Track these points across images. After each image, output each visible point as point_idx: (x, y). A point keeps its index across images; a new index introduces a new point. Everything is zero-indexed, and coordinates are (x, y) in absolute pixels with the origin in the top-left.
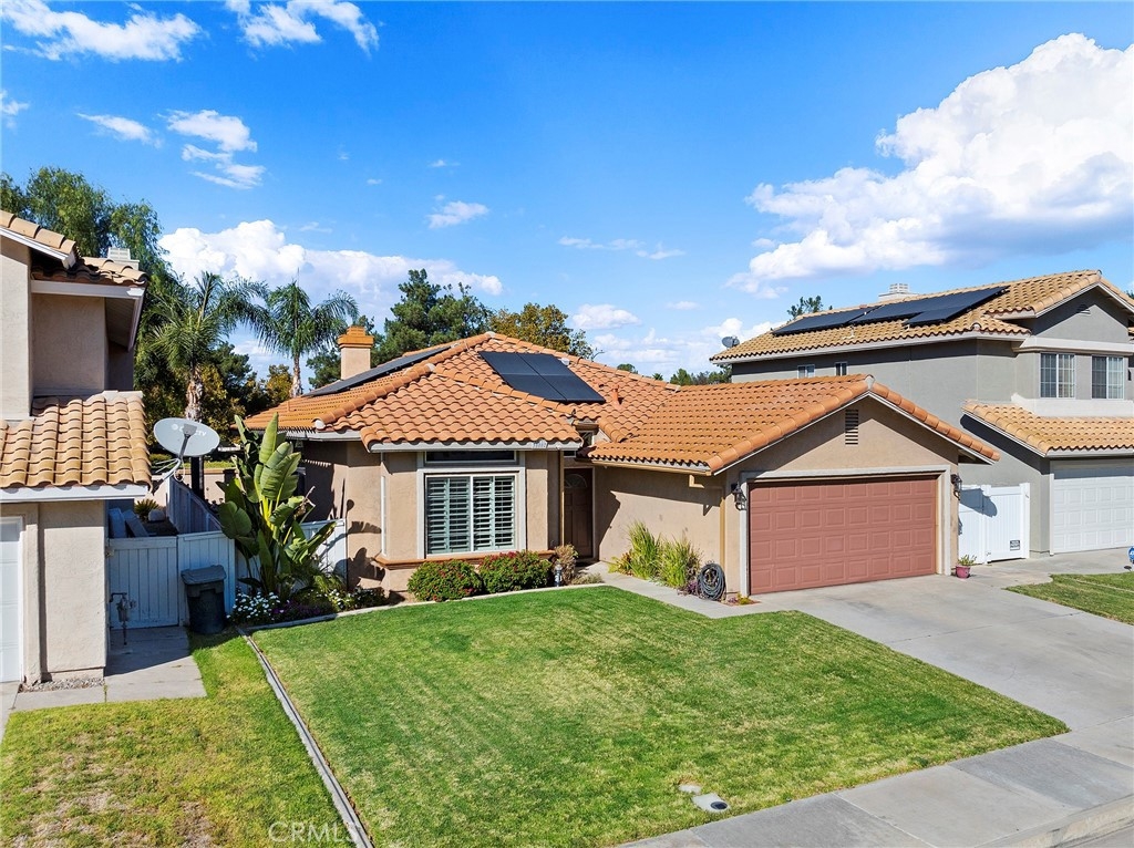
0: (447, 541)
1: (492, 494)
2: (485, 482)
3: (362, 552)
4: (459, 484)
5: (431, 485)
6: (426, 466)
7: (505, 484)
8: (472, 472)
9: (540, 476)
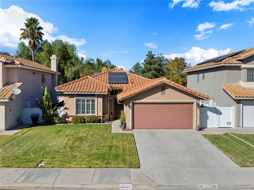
0: (81, 112)
1: (91, 103)
2: (89, 100)
3: (67, 113)
4: (83, 101)
5: (77, 101)
6: (76, 97)
7: (93, 101)
8: (86, 98)
9: (101, 100)
